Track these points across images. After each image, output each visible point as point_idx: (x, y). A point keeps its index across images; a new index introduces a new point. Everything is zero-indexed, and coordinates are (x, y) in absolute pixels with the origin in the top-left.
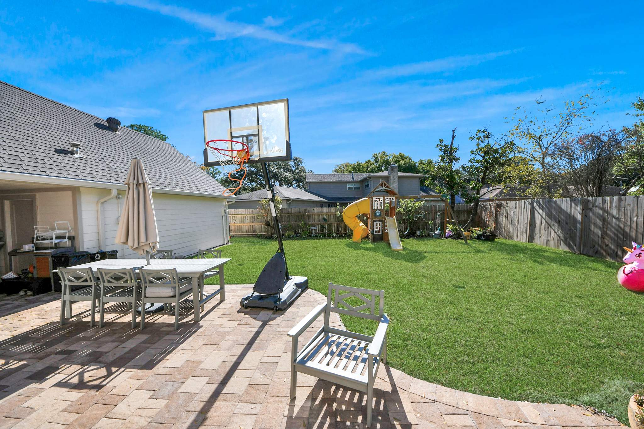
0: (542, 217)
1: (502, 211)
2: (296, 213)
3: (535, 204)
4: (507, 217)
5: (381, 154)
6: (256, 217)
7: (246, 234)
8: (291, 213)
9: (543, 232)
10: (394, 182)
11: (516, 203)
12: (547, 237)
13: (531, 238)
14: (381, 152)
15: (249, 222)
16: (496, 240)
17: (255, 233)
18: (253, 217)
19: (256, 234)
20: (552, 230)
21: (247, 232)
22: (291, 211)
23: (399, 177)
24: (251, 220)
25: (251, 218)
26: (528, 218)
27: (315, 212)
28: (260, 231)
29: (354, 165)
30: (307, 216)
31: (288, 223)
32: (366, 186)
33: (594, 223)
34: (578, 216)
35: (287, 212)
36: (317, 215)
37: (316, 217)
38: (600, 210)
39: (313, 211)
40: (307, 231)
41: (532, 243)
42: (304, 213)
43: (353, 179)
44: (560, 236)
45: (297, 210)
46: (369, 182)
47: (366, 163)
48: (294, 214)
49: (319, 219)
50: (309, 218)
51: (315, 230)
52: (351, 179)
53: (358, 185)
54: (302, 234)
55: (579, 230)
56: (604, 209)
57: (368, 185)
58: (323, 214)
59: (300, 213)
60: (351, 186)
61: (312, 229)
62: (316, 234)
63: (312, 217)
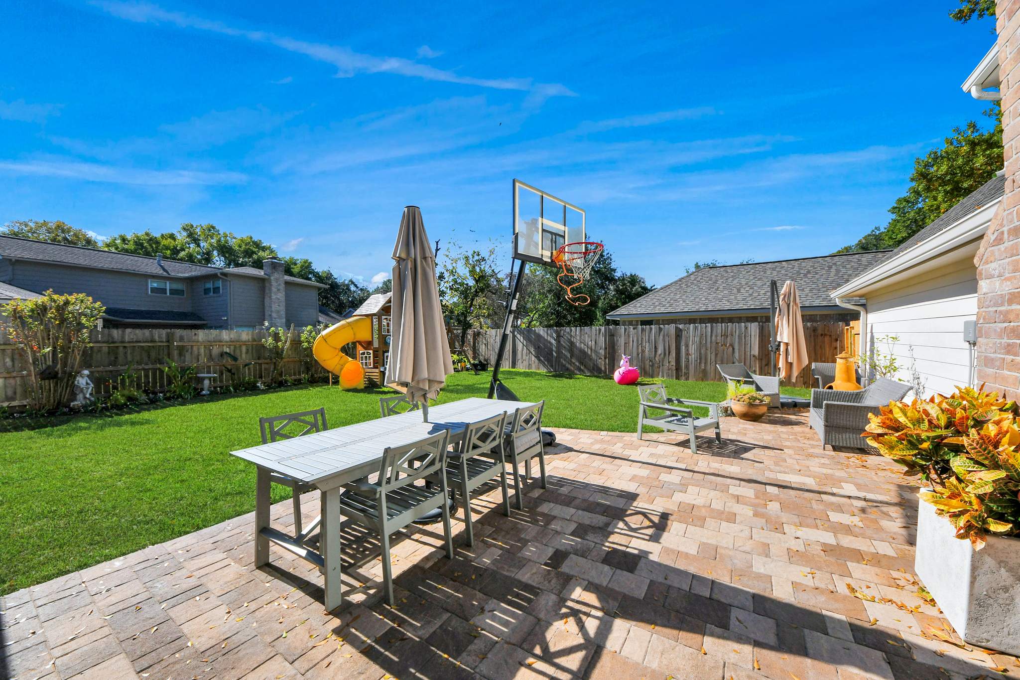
1: (480, 339)
2: (140, 342)
3: (516, 333)
4: (486, 345)
8: (123, 342)
9: (524, 357)
10: (279, 290)
11: (497, 331)
12: (529, 361)
13: (514, 364)
14: (205, 223)
16: (489, 369)
20: (533, 356)
23: (287, 283)
26: (510, 345)
27: (200, 339)
30: (175, 348)
31: (111, 368)
32: (207, 291)
33: (565, 347)
34: (553, 342)
35: (105, 339)
36: (205, 347)
37: (202, 351)
38: (569, 337)
39: (194, 338)
40: (184, 384)
41: (514, 368)
42: (168, 341)
43: (164, 270)
44: (539, 360)
45: (144, 334)
46: (220, 284)
47: (169, 240)
48: (132, 345)
49: (211, 355)
50: (181, 354)
51: (210, 381)
52: (161, 272)
53: (176, 286)
54: (175, 392)
55: (554, 353)
56: (571, 336)
57: (216, 290)
58: (221, 344)
59: (153, 341)
60: (162, 286)
61: (203, 379)
62: (215, 388)
63: (190, 350)
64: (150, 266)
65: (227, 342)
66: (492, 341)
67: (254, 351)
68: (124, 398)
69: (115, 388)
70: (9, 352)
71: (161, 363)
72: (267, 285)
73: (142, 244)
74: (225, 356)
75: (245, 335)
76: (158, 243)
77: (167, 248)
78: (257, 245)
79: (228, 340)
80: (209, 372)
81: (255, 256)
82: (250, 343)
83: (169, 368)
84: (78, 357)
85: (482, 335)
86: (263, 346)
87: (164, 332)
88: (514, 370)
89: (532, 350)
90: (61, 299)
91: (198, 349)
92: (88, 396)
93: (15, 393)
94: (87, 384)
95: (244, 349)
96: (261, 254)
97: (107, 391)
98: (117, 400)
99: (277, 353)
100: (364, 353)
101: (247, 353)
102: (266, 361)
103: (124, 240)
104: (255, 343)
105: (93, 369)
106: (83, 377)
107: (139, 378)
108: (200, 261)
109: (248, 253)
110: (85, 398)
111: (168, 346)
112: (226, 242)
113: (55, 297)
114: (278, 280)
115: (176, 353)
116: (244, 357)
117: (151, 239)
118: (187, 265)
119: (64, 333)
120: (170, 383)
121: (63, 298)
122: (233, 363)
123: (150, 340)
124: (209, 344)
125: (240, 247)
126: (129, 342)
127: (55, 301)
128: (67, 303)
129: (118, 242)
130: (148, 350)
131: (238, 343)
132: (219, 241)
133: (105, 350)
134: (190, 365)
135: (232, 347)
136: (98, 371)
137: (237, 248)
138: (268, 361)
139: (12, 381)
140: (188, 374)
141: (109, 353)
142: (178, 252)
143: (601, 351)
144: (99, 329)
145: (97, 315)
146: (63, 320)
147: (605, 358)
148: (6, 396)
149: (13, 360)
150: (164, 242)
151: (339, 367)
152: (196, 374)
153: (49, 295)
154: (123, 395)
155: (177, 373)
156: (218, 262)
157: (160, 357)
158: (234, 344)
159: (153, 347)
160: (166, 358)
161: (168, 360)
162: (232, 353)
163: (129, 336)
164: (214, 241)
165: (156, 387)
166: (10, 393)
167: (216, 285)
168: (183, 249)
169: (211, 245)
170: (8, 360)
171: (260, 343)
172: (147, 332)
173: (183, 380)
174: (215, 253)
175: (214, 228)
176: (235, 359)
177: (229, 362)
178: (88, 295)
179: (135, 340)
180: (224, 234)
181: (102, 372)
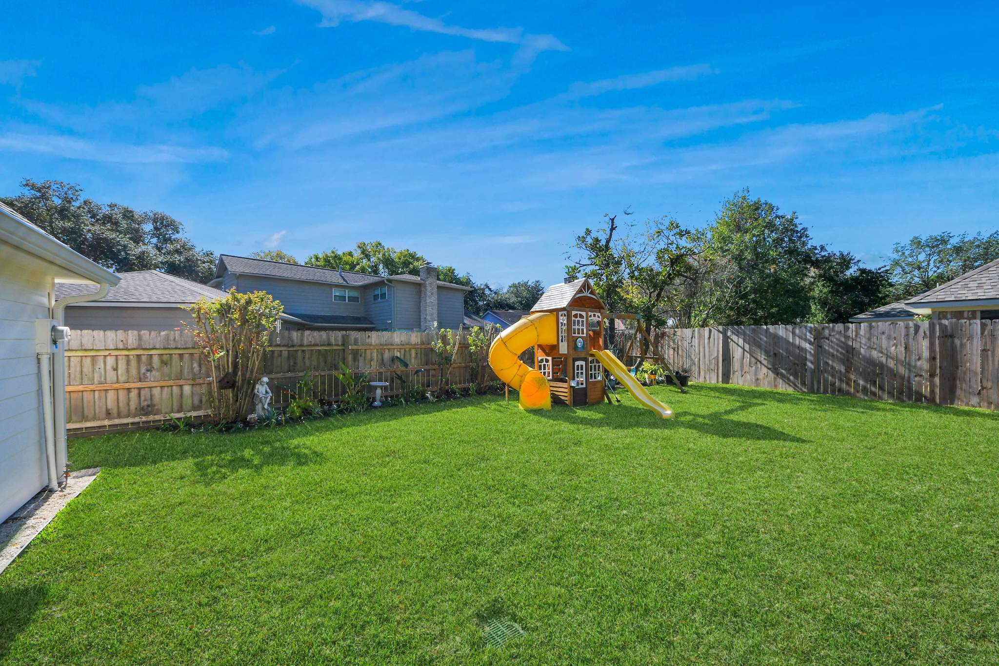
0: (744, 350)
1: (665, 341)
2: (317, 345)
3: (729, 333)
4: (676, 350)
5: (373, 244)
6: (156, 360)
7: (106, 423)
8: (301, 345)
9: (746, 368)
10: (432, 293)
11: (694, 331)
12: (756, 374)
13: (726, 377)
14: (374, 241)
15: (121, 379)
16: (690, 383)
17: (151, 418)
18: (144, 358)
19: (157, 417)
20: (763, 367)
21: (109, 414)
22: (302, 340)
23: (439, 287)
24: (134, 372)
25: (134, 363)
26: (718, 351)
27: (373, 343)
28: (176, 406)
29: (327, 256)
30: (350, 352)
31: (290, 374)
32: (376, 297)
33: (833, 355)
34: (807, 346)
35: (285, 342)
36: (377, 352)
37: (375, 354)
38: (843, 339)
39: (367, 340)
40: (357, 393)
41: (728, 383)
42: (343, 345)
43: (344, 280)
44: (777, 373)
45: (321, 336)
46: (386, 290)
47: (348, 257)
48: (310, 348)
49: (383, 360)
50: (355, 359)
51: (382, 389)
52: (341, 281)
53: (354, 294)
54: (348, 403)
55: (809, 364)
56: (847, 337)
57: (383, 296)
58: (392, 347)
59: (329, 344)
60: (342, 294)
61: (376, 387)
62: (386, 397)
63: (363, 355)
64: (333, 277)
65: (398, 345)
66: (686, 344)
67: (423, 356)
68: (299, 410)
69: (293, 397)
70: (196, 356)
71: (336, 369)
72: (423, 289)
73: (329, 261)
74: (396, 361)
75: (415, 338)
76: (340, 259)
77: (347, 263)
78: (413, 256)
79: (399, 343)
80: (380, 380)
81: (411, 266)
82: (419, 347)
83: (344, 375)
84: (257, 363)
85: (668, 337)
86: (432, 350)
87: (340, 334)
88: (725, 385)
89: (762, 357)
90: (243, 298)
91: (371, 354)
92: (266, 406)
93: (201, 401)
94: (267, 392)
95: (413, 352)
96: (416, 264)
97: (286, 400)
98: (293, 412)
99: (445, 358)
100: (542, 361)
101: (416, 357)
102: (434, 367)
103: (317, 258)
104: (423, 347)
105: (273, 376)
106: (263, 385)
107: (315, 385)
108: (370, 273)
109: (406, 264)
110: (263, 408)
111: (344, 350)
112: (389, 255)
113: (239, 296)
114: (432, 284)
115: (350, 358)
116: (414, 363)
117: (336, 256)
118: (360, 276)
119: (246, 336)
120: (344, 392)
121: (246, 297)
122: (403, 369)
123: (326, 343)
124: (381, 347)
125: (400, 259)
126: (308, 346)
127: (238, 301)
128: (249, 302)
129: (313, 260)
130: (323, 355)
131: (408, 346)
132: (384, 255)
133: (285, 354)
134: (364, 371)
135: (403, 351)
136: (278, 378)
137: (397, 260)
138: (436, 366)
139: (197, 388)
140: (361, 383)
141: (289, 357)
142: (355, 266)
143: (919, 363)
144: (278, 331)
145: (276, 314)
146: (244, 321)
147: (932, 375)
148: (193, 404)
149: (200, 366)
150: (345, 259)
151: (517, 378)
152: (369, 382)
153: (232, 294)
154: (299, 407)
155: (351, 380)
156: (383, 272)
157: (336, 362)
158: (404, 347)
159: (330, 350)
160: (341, 363)
161: (343, 365)
162: (402, 358)
163: (308, 339)
164: (380, 256)
165: (330, 395)
166: (196, 401)
167: (383, 292)
168: (358, 264)
169: (379, 259)
170: (195, 365)
171: (429, 346)
172: (324, 334)
173: (357, 389)
174: (381, 267)
175: (380, 244)
176: (406, 365)
177: (399, 368)
178: (267, 293)
179: (313, 343)
180: (388, 249)
181: (282, 378)
